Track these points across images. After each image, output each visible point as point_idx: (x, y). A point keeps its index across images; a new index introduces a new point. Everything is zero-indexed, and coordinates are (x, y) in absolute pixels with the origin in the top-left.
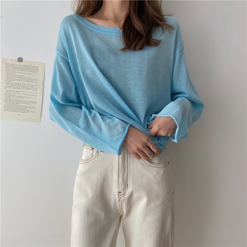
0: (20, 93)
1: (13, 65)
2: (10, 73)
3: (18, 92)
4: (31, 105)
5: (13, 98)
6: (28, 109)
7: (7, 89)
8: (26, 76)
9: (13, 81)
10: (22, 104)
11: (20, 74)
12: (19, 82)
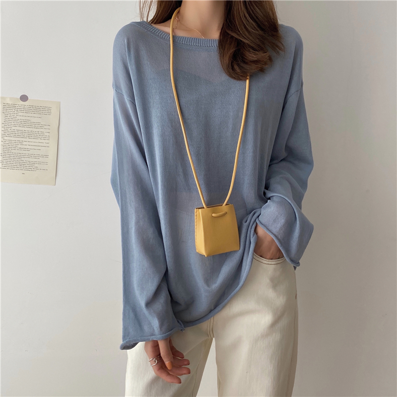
0: (24, 143)
1: (14, 106)
2: (9, 116)
3: (21, 143)
4: (41, 159)
5: (14, 151)
6: (36, 165)
7: (6, 138)
8: (33, 120)
9: (13, 128)
10: (28, 159)
11: (24, 118)
12: (23, 129)
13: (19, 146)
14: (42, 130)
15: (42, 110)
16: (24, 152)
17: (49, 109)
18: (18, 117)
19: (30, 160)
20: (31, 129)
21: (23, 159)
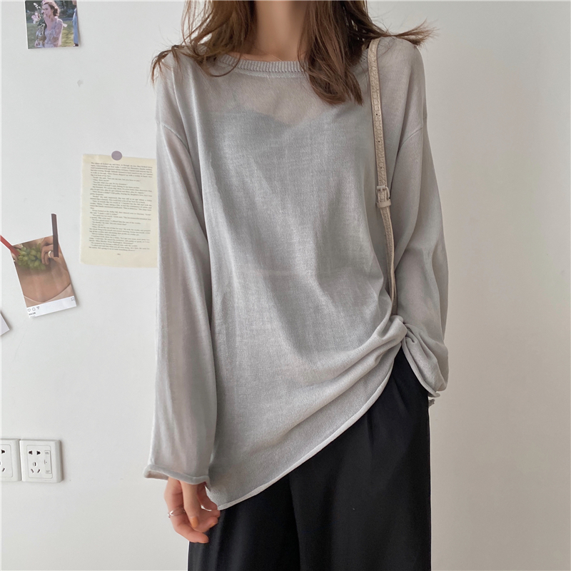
0: (119, 215)
1: (105, 165)
2: (98, 179)
3: (115, 214)
4: (141, 236)
5: (106, 226)
6: (135, 244)
7: (96, 208)
8: (130, 184)
9: (105, 195)
10: (125, 236)
11: (118, 182)
12: (118, 196)
13: (113, 219)
14: (141, 197)
15: (141, 171)
16: (119, 227)
17: (150, 169)
18: (111, 181)
19: (128, 237)
20: (128, 196)
21: (118, 236)
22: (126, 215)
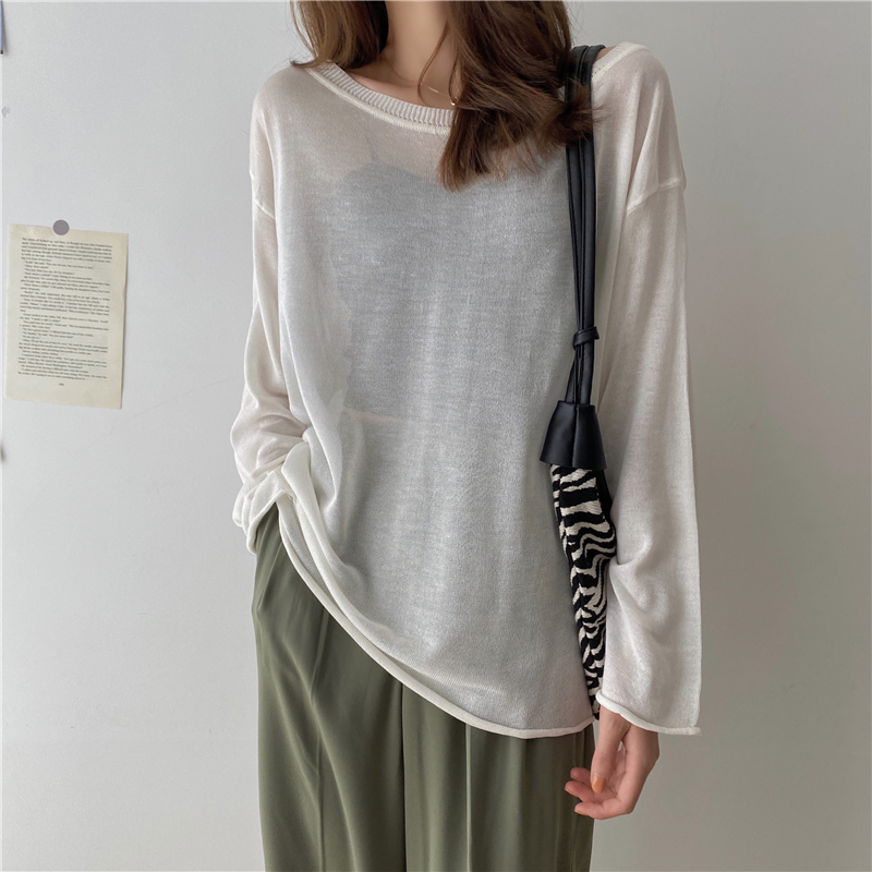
0: (63, 322)
1: (42, 243)
2: (33, 265)
3: (56, 320)
4: (94, 357)
5: (44, 339)
6: (85, 368)
7: (28, 311)
8: (78, 273)
9: (43, 290)
10: (70, 356)
11: (61, 269)
12: (61, 292)
13: (54, 328)
15: (95, 252)
16: (62, 340)
17: (108, 248)
18: (51, 268)
19: (75, 356)
20: (75, 293)
21: (60, 355)
22: (72, 322)
